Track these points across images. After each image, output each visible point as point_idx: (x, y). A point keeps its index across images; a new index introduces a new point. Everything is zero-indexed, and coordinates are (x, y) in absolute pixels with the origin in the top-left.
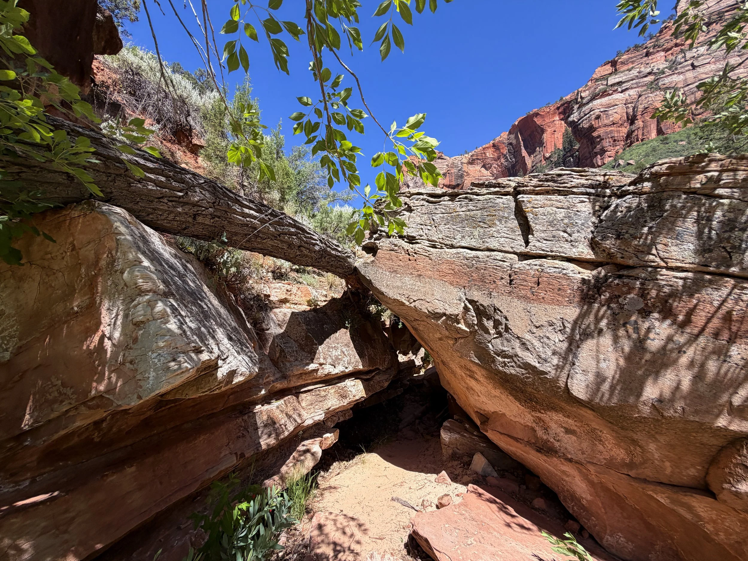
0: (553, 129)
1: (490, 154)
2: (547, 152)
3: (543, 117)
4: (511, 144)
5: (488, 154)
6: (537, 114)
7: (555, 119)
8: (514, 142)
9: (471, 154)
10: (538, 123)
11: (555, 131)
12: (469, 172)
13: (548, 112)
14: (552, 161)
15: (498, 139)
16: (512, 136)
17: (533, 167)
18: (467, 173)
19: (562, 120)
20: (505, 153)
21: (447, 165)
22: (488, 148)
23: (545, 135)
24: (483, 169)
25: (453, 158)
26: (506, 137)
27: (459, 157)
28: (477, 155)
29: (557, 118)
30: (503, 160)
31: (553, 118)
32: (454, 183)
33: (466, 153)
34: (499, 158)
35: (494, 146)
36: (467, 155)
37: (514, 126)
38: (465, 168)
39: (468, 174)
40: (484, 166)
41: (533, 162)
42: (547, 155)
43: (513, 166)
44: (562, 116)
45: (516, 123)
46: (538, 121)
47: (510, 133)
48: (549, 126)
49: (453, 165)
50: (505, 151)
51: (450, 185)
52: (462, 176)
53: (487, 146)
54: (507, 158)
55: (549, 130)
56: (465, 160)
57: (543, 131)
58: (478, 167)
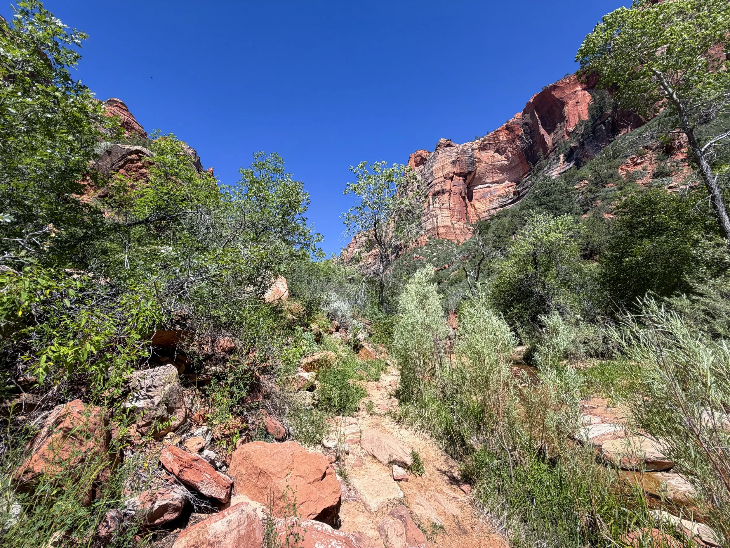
0: (575, 101)
1: (503, 137)
2: (570, 126)
3: (562, 89)
4: (526, 124)
5: (501, 138)
6: (555, 87)
7: (577, 89)
8: (530, 121)
9: (482, 139)
10: (556, 96)
11: (577, 103)
12: (481, 158)
13: (568, 83)
14: (577, 134)
15: (511, 121)
16: (528, 116)
17: (554, 145)
18: (479, 159)
19: (584, 89)
20: (520, 134)
21: (457, 152)
22: (500, 131)
23: (566, 109)
24: (496, 154)
25: (463, 145)
26: (520, 117)
27: (469, 144)
28: (489, 140)
29: (579, 88)
30: (518, 142)
31: (574, 88)
32: (465, 171)
33: (477, 138)
34: (514, 141)
35: (507, 128)
36: (477, 141)
37: (529, 105)
38: (477, 154)
39: (480, 161)
40: (497, 151)
41: (553, 140)
42: (571, 129)
43: (531, 147)
44: (584, 86)
45: (532, 101)
46: (557, 94)
47: (525, 112)
48: (570, 98)
49: (463, 152)
50: (520, 132)
51: (461, 173)
52: (473, 163)
53: (499, 129)
54: (523, 139)
55: (571, 102)
56: (476, 146)
57: (563, 104)
58: (491, 153)
